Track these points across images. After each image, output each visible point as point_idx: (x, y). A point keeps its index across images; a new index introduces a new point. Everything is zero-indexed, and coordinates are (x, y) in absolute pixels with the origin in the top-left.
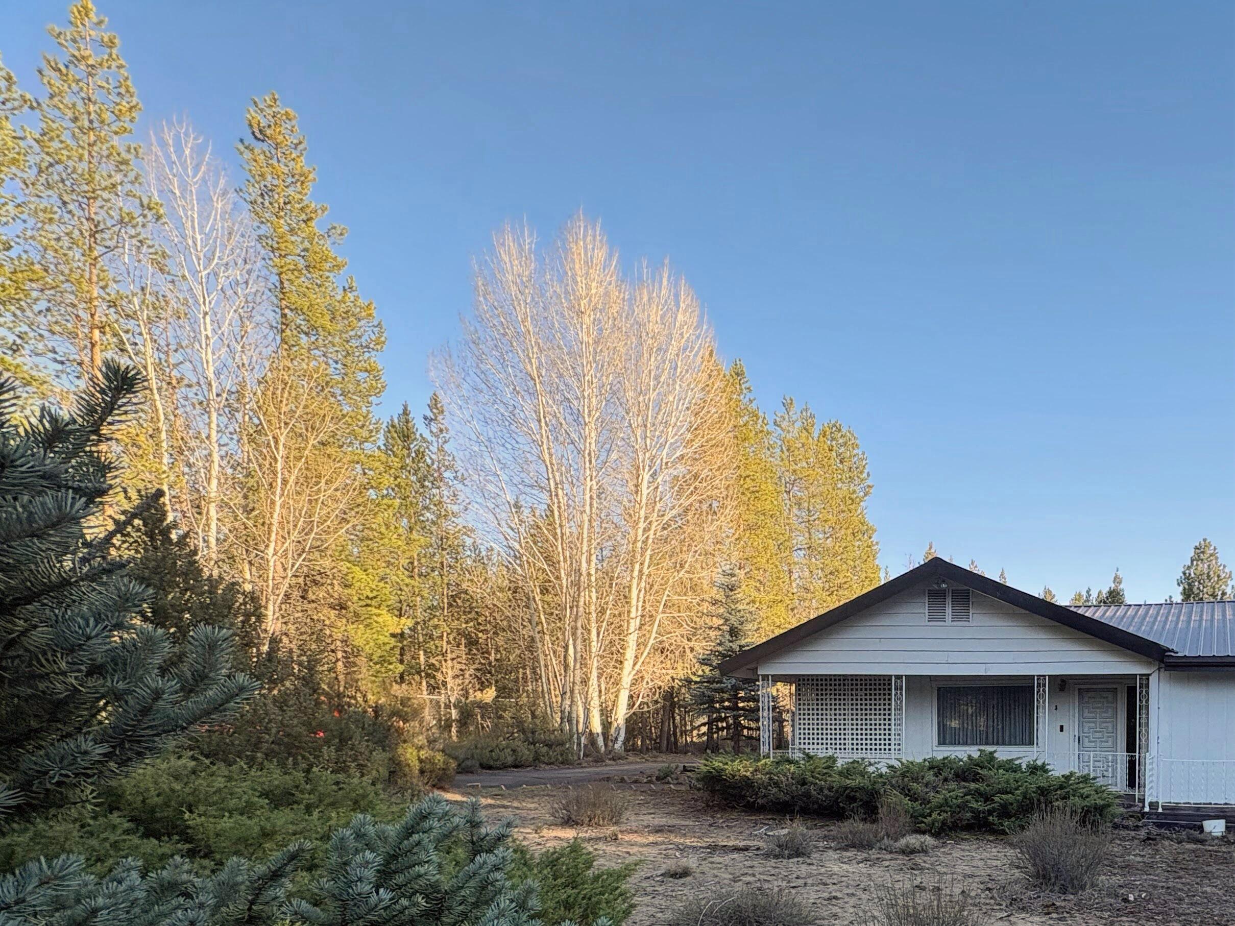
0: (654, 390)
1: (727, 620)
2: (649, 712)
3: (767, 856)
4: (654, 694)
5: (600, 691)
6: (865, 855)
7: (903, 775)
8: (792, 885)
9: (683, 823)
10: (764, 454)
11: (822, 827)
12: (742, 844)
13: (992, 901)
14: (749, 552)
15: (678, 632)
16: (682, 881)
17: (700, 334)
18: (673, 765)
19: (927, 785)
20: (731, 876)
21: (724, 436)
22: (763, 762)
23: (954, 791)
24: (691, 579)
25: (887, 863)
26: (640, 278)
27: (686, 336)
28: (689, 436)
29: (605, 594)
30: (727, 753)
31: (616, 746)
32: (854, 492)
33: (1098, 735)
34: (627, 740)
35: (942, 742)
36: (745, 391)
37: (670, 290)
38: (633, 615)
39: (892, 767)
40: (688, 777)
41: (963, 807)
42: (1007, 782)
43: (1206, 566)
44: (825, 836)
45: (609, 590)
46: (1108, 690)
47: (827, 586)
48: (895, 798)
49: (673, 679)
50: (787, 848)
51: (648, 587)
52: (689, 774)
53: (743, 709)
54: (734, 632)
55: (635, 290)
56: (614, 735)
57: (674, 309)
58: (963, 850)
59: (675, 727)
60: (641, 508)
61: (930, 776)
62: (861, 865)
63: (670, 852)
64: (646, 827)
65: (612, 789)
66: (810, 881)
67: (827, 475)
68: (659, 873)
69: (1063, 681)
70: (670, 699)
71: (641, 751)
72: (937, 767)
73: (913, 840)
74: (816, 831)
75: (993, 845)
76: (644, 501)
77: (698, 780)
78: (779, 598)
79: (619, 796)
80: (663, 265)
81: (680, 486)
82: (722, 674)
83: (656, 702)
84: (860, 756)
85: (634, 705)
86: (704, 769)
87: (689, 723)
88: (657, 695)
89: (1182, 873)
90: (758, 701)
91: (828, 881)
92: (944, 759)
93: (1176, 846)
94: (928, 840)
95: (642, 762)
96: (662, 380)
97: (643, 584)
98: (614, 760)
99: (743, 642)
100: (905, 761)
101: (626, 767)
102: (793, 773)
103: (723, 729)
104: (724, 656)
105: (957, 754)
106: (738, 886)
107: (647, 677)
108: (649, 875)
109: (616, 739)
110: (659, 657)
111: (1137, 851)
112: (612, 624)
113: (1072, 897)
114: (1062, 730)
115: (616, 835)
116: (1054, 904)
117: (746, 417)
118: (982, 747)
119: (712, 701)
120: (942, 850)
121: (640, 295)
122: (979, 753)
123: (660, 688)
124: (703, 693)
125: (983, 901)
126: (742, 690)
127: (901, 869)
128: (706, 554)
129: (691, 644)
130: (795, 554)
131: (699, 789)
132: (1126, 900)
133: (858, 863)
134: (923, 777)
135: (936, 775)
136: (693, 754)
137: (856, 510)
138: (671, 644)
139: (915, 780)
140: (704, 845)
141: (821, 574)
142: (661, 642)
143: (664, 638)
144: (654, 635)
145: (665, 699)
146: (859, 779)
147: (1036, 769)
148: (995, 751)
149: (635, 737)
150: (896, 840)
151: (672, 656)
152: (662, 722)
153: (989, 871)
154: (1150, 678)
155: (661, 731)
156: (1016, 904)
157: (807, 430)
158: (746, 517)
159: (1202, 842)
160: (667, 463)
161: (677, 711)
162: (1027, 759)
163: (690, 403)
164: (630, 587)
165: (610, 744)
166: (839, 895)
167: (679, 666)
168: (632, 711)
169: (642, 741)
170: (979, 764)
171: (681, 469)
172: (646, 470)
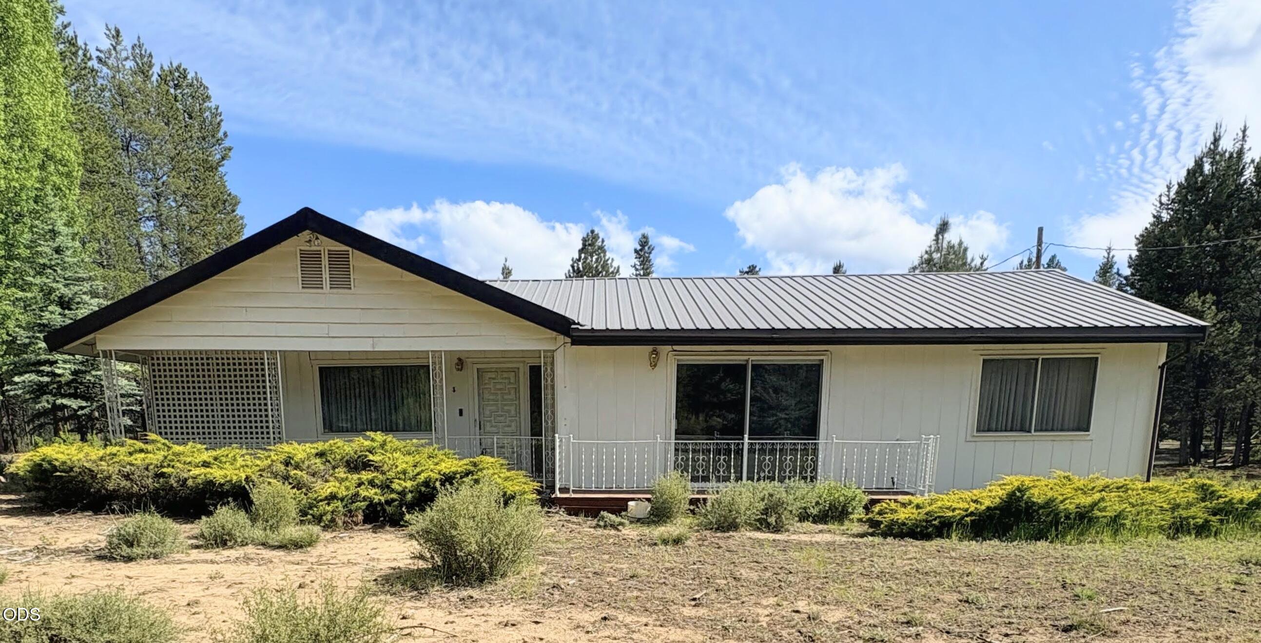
19: (314, 474)
33: (500, 418)
35: (328, 427)
46: (510, 370)
61: (317, 465)
69: (460, 360)
72: (324, 454)
114: (461, 412)
134: (309, 466)
135: (324, 463)
154: (557, 353)
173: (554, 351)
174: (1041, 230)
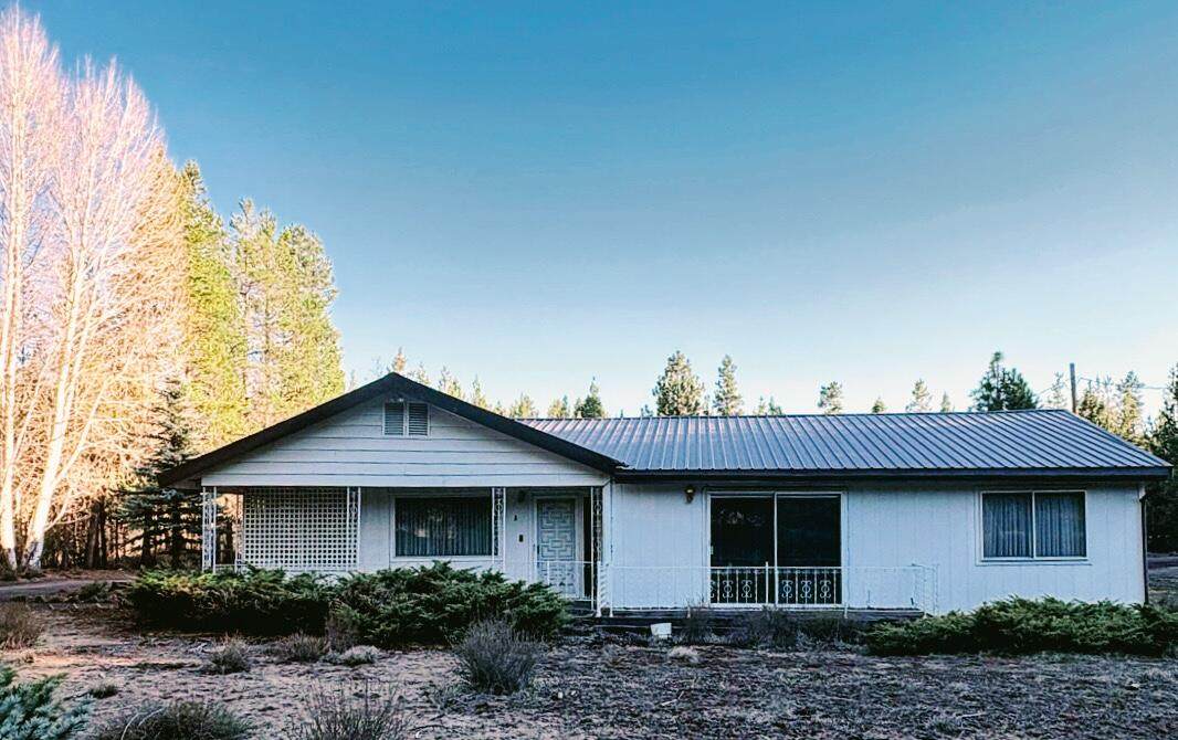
0: (94, 187)
1: (169, 429)
2: (73, 524)
3: (203, 672)
4: (81, 505)
5: (15, 502)
6: (307, 668)
7: (354, 587)
8: (226, 698)
9: (110, 642)
10: (218, 255)
11: (265, 642)
12: (174, 662)
13: (428, 705)
14: (198, 355)
15: (113, 438)
16: (105, 700)
17: (148, 135)
18: (101, 582)
19: (377, 597)
20: (161, 694)
21: (172, 235)
22: (203, 577)
23: (406, 601)
24: (129, 383)
25: (329, 675)
26: (82, 75)
27: (132, 135)
28: (133, 235)
29: (26, 397)
30: (163, 568)
31: (31, 562)
32: (317, 296)
33: (556, 544)
34: (45, 555)
35: (400, 553)
36: (197, 191)
37: (116, 90)
38: (58, 419)
39: (343, 579)
40: (118, 594)
41: (415, 616)
42: (459, 592)
43: (680, 377)
44: (267, 651)
45: (30, 392)
46: (567, 501)
47: (285, 392)
48: (344, 610)
49: (105, 490)
50: (224, 663)
51: (78, 391)
52: (120, 591)
53: (186, 521)
54: (177, 441)
55: (75, 85)
56: (30, 551)
57: (121, 108)
58: (410, 660)
59: (104, 540)
60: (72, 308)
61: (380, 588)
62: (302, 677)
63: (94, 673)
64: (67, 648)
65: (27, 610)
66: (246, 694)
67: (288, 278)
68: (81, 693)
69: (522, 492)
70: (100, 510)
71: (62, 567)
72: (390, 579)
73: (358, 651)
74: (257, 647)
75: (441, 653)
76: (77, 299)
77: (129, 597)
78: (230, 403)
79: (35, 617)
80: (109, 64)
81: (121, 285)
82: (161, 486)
83: (83, 514)
84: (312, 568)
85: (55, 517)
86: (136, 585)
87: (121, 536)
88: (84, 506)
89: (617, 672)
90: (201, 513)
91: (265, 693)
92: (397, 570)
93: (619, 648)
94: (374, 650)
95: (62, 580)
96: (103, 178)
97: (72, 388)
98: (29, 578)
99: (186, 452)
100: (355, 573)
101: (43, 586)
102: (236, 588)
103: (161, 542)
104: (165, 466)
105: (412, 564)
106: (166, 703)
107: (73, 487)
108: (68, 696)
109: (32, 554)
110: (87, 464)
111: (581, 655)
112: (33, 429)
113: (505, 697)
114: (521, 539)
115: (31, 658)
116: (486, 704)
117: (199, 218)
118: (436, 558)
119: (149, 512)
120: (389, 660)
121: (82, 92)
122: (433, 564)
123: (88, 498)
124: (139, 504)
125: (418, 705)
126: (185, 501)
127: (343, 680)
128: (148, 356)
129: (126, 451)
130: (250, 358)
131: (129, 607)
132: (555, 698)
133: (300, 675)
134: (374, 589)
135: (387, 586)
136: (125, 569)
137: (318, 315)
138: (103, 451)
139: (366, 592)
140: (133, 664)
141: (279, 378)
142: (91, 449)
143: (95, 445)
144: (83, 441)
145: (93, 509)
146: (306, 593)
147: (490, 579)
148: (449, 562)
149: (54, 551)
150: (342, 652)
151: (104, 464)
152: (89, 536)
153: (431, 678)
154: (604, 490)
155: (87, 545)
156: (452, 706)
157: (267, 233)
158: (195, 319)
159: (646, 644)
160: (106, 262)
161: (107, 523)
162: (481, 570)
163: (135, 201)
164: (56, 390)
165: (24, 560)
166: (275, 705)
167: (112, 474)
168: (52, 524)
169: (63, 557)
170: (432, 574)
171: (122, 268)
172: (81, 269)
173: (601, 488)
174: (1072, 366)
